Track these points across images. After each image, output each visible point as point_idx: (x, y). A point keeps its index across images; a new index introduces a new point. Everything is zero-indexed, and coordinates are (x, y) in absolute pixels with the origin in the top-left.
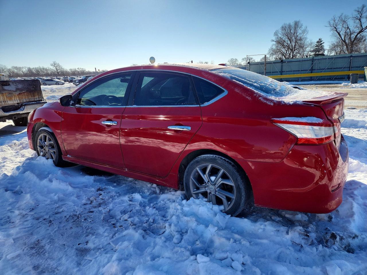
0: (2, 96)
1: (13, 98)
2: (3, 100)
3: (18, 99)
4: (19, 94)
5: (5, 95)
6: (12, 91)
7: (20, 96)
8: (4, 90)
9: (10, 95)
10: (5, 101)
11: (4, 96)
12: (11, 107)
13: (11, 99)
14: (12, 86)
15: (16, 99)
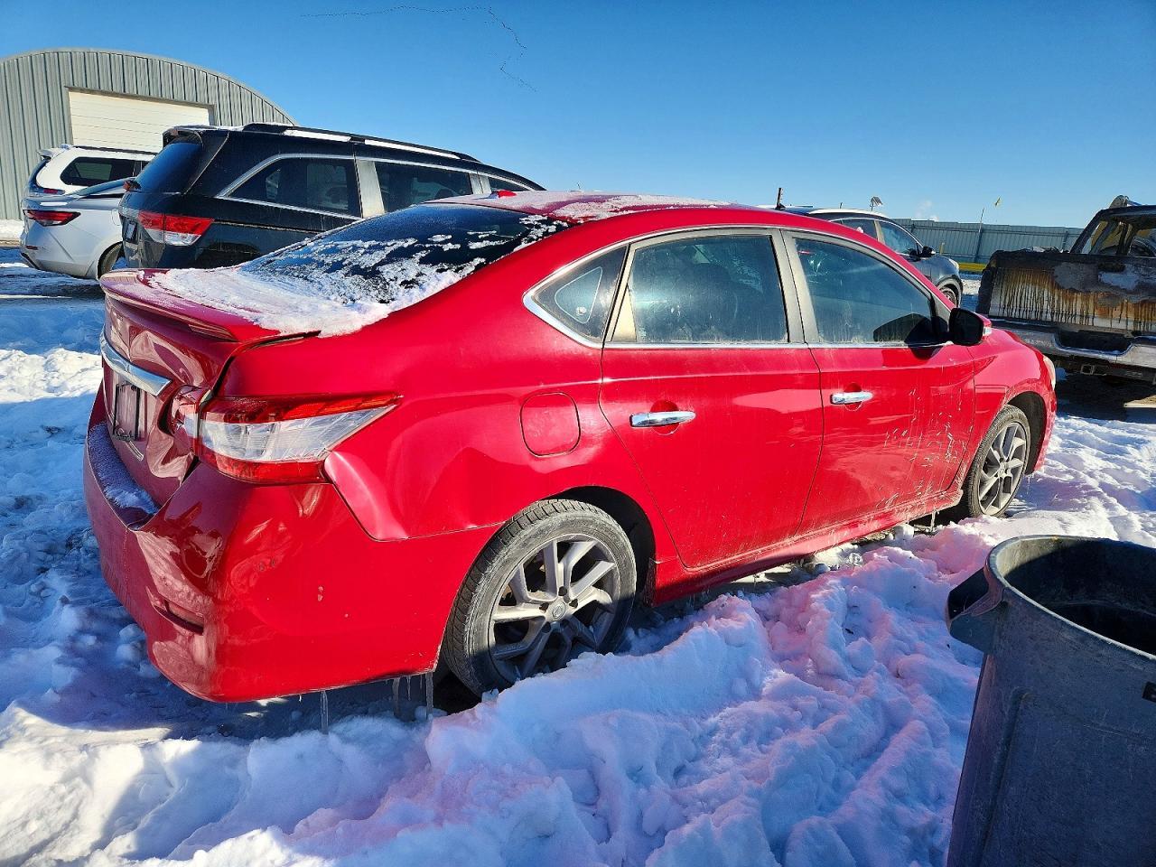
0: (1083, 300)
1: (1116, 313)
2: (1082, 312)
3: (1131, 317)
4: (1144, 302)
5: (1092, 297)
6: (1121, 290)
7: (1143, 311)
8: (1098, 283)
9: (1108, 302)
10: (1084, 316)
11: (1088, 299)
12: (1108, 338)
13: (1105, 314)
14: (1130, 275)
15: (1124, 317)
